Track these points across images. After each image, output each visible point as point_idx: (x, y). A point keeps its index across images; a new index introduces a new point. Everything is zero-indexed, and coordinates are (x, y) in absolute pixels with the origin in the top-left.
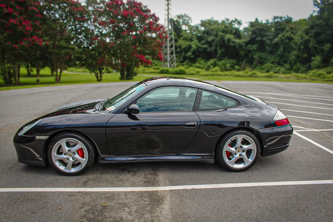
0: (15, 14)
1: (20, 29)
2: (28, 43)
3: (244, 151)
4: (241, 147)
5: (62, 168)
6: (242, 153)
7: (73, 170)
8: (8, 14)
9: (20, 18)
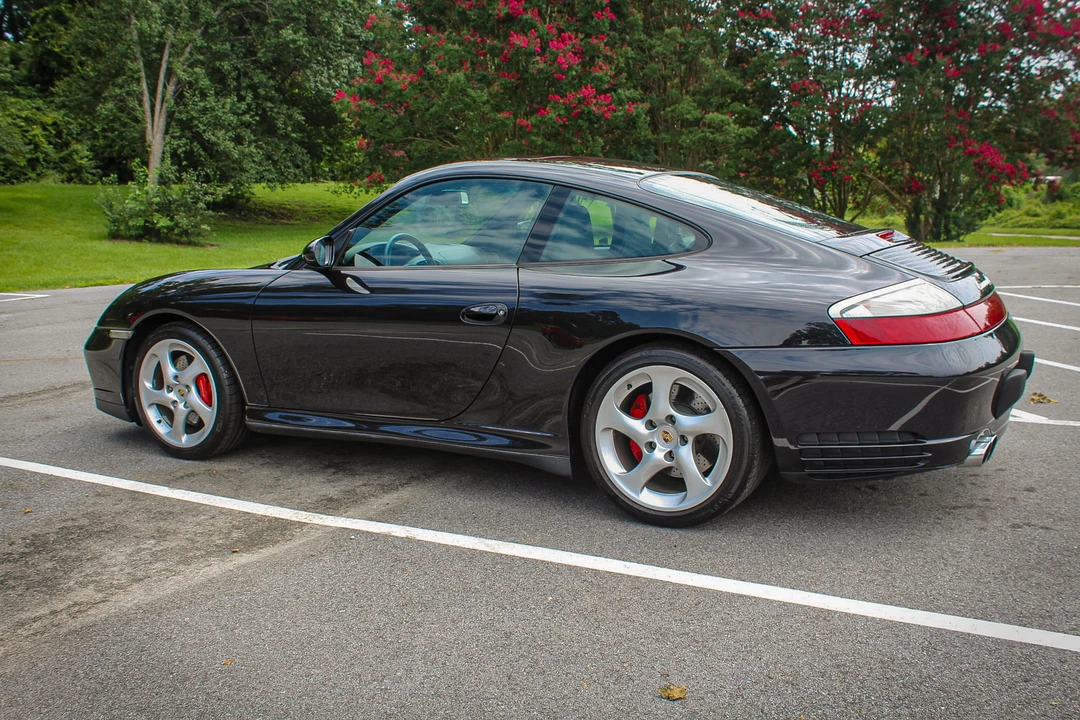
0: (528, 16)
1: (542, 65)
2: (562, 112)
3: (684, 440)
4: (671, 419)
5: (161, 429)
6: (676, 447)
7: (185, 441)
8: (510, 19)
9: (542, 28)
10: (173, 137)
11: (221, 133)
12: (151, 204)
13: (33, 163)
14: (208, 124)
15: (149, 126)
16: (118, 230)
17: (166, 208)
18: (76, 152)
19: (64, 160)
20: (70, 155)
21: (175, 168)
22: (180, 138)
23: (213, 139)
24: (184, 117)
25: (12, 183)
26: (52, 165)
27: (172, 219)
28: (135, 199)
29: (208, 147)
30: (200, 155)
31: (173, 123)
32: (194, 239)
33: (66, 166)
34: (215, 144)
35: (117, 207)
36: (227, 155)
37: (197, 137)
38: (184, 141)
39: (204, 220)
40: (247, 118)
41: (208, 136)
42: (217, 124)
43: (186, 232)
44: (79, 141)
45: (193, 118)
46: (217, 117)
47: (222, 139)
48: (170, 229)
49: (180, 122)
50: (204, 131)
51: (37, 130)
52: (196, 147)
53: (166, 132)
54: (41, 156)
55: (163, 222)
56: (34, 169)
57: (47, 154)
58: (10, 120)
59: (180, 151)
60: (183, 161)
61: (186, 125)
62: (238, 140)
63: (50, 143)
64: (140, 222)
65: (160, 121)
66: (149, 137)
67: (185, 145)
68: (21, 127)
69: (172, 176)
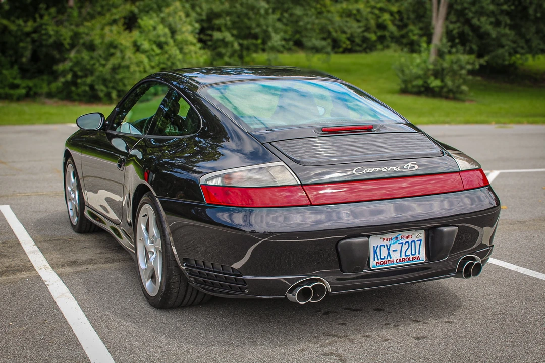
5: (71, 214)
10: (452, 22)
11: (483, 19)
12: (429, 69)
13: (381, 39)
14: (476, 12)
15: (434, 14)
16: (406, 87)
17: (438, 74)
18: (412, 31)
19: (403, 37)
20: (407, 33)
21: (449, 44)
22: (455, 23)
23: (478, 23)
24: (459, 7)
25: (366, 53)
26: (394, 40)
27: (442, 81)
28: (418, 65)
29: (475, 29)
30: (468, 35)
31: (453, 12)
32: (458, 96)
33: (405, 41)
34: (479, 27)
35: (407, 71)
36: (488, 34)
37: (468, 22)
38: (458, 24)
39: (465, 82)
40: (505, 7)
41: (475, 21)
42: (481, 13)
43: (450, 91)
44: (414, 24)
45: (465, 8)
46: (482, 7)
47: (485, 24)
48: (441, 88)
49: (457, 10)
50: (473, 18)
51: (386, 16)
52: (467, 29)
53: (446, 18)
54: (387, 34)
55: (435, 83)
56: (382, 43)
57: (392, 33)
58: (369, 10)
59: (455, 32)
60: (456, 39)
61: (461, 14)
62: (497, 24)
63: (394, 24)
64: (420, 82)
65: (443, 10)
66: (434, 22)
67: (459, 28)
68: (376, 14)
69: (446, 50)
